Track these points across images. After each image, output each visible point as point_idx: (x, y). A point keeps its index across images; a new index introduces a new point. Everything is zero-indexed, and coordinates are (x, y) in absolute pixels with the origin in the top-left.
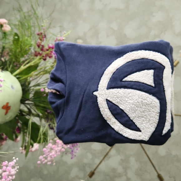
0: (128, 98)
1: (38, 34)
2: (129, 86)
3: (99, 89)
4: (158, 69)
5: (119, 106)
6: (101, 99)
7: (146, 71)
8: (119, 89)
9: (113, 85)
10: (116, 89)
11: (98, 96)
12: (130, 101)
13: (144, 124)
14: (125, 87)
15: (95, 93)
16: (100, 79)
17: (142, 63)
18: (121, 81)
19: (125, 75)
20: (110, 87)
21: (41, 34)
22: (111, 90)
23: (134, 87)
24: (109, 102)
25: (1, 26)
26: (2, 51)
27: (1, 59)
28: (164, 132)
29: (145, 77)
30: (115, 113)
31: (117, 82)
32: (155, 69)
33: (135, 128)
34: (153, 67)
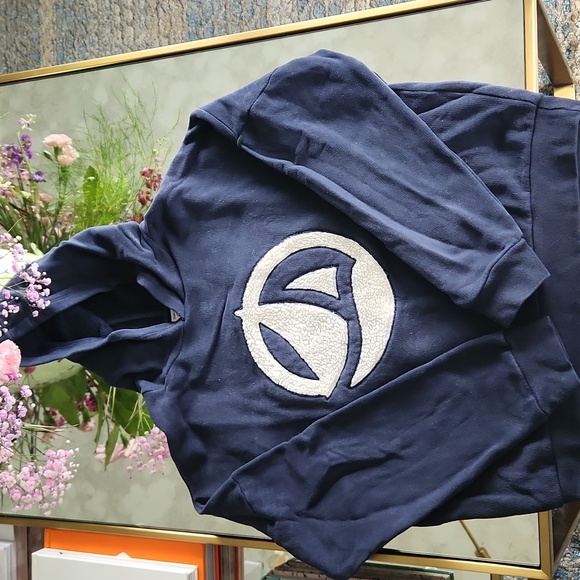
0: (297, 320)
1: (144, 174)
3: (243, 305)
4: (344, 266)
5: (282, 334)
6: (250, 324)
7: (323, 270)
8: (281, 305)
9: (270, 297)
10: (275, 305)
11: (243, 318)
12: (301, 325)
13: (324, 366)
14: (291, 301)
15: (237, 313)
16: (245, 287)
17: (316, 255)
18: (284, 289)
19: (290, 278)
20: (264, 301)
21: (151, 171)
22: (268, 306)
23: (306, 299)
24: (263, 328)
25: (57, 150)
26: (58, 212)
27: (53, 230)
28: (355, 381)
29: (323, 280)
30: (275, 347)
31: (277, 291)
32: (337, 266)
33: (308, 374)
34: (335, 262)
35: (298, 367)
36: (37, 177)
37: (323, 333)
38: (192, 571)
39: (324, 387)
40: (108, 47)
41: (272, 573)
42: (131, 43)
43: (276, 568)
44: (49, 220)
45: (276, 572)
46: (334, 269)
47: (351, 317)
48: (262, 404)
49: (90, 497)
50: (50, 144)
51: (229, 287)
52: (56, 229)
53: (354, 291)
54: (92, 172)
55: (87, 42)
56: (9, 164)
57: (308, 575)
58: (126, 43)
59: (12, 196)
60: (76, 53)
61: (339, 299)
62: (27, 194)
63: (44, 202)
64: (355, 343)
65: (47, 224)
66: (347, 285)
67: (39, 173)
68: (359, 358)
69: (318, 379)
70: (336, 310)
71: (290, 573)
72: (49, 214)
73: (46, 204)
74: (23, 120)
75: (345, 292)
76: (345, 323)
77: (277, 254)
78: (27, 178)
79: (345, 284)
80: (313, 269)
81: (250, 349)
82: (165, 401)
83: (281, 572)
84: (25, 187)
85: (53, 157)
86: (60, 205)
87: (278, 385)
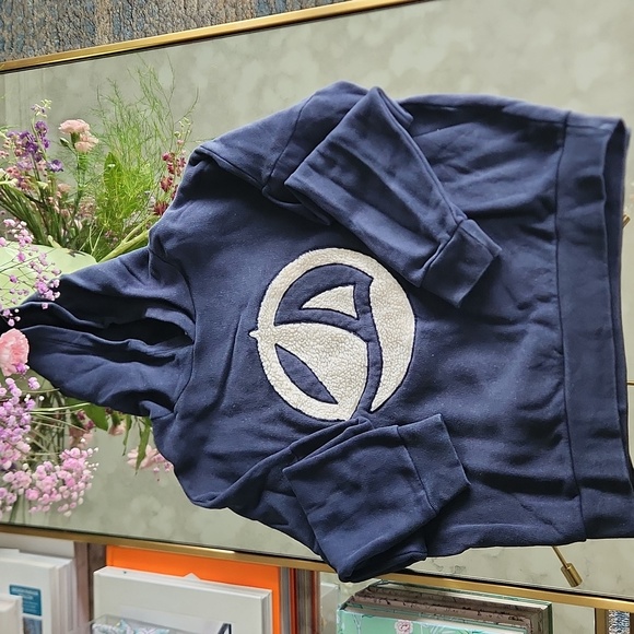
0: (314, 340)
1: (165, 158)
2: (315, 318)
3: (258, 325)
4: (362, 285)
5: (299, 356)
6: (265, 344)
7: (340, 288)
8: (298, 325)
9: (286, 317)
10: (291, 325)
11: (259, 340)
12: (319, 346)
13: (343, 390)
14: (308, 320)
15: (252, 334)
17: (332, 272)
20: (279, 322)
22: (283, 327)
23: (323, 319)
25: (75, 137)
26: (77, 203)
27: (73, 222)
28: (375, 405)
29: (340, 299)
30: (291, 369)
31: (293, 310)
32: (354, 284)
33: (326, 398)
34: (352, 280)
35: (316, 390)
36: (54, 166)
37: (341, 355)
38: (266, 595)
39: (343, 411)
40: (169, 18)
41: (352, 598)
42: (195, 14)
43: (356, 594)
44: (68, 212)
45: (356, 598)
46: (351, 287)
47: (371, 339)
48: (279, 429)
49: (156, 514)
50: (66, 130)
51: (242, 307)
52: (76, 221)
53: (373, 311)
54: (112, 159)
55: (146, 12)
56: (24, 155)
57: (392, 603)
58: (189, 13)
59: (29, 188)
60: (134, 25)
61: (358, 319)
62: (44, 185)
63: (62, 193)
64: (375, 366)
65: (66, 217)
66: (365, 304)
67: (56, 162)
68: (379, 381)
69: (336, 403)
70: (355, 332)
71: (372, 600)
72: (68, 205)
73: (65, 196)
74: (37, 107)
75: (364, 312)
76: (365, 344)
77: (292, 272)
78: (44, 168)
79: (363, 303)
80: (330, 288)
81: (266, 372)
82: (175, 428)
83: (362, 599)
84: (41, 177)
85: (70, 146)
86: (80, 195)
87: (296, 410)
